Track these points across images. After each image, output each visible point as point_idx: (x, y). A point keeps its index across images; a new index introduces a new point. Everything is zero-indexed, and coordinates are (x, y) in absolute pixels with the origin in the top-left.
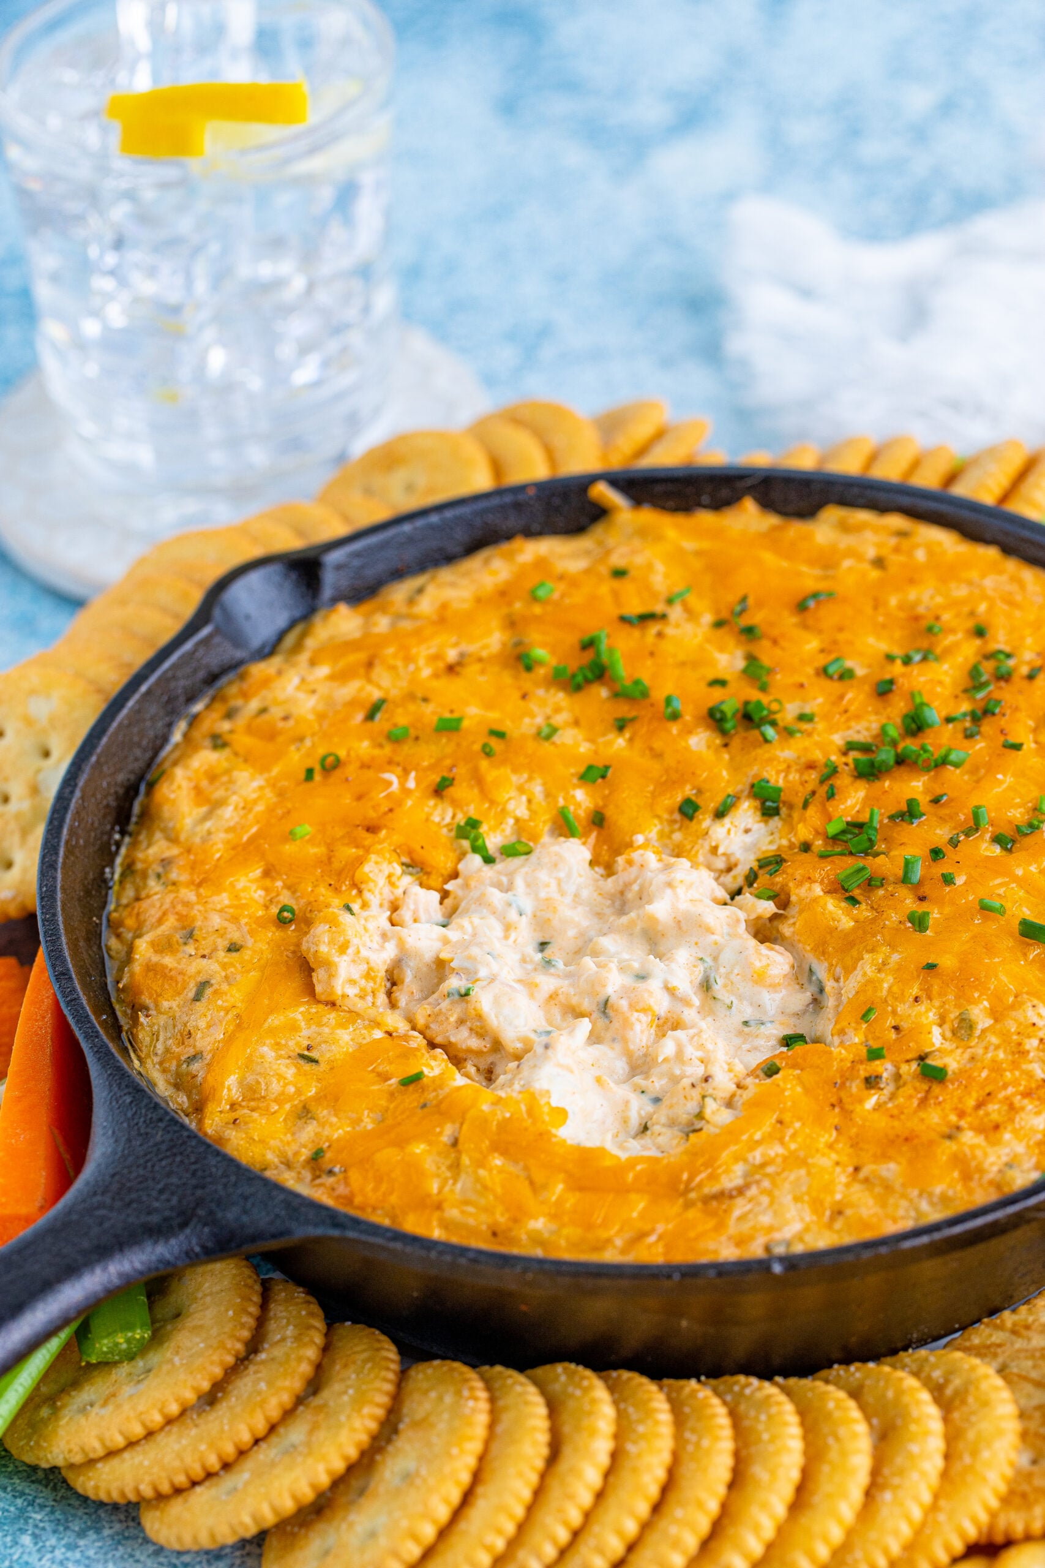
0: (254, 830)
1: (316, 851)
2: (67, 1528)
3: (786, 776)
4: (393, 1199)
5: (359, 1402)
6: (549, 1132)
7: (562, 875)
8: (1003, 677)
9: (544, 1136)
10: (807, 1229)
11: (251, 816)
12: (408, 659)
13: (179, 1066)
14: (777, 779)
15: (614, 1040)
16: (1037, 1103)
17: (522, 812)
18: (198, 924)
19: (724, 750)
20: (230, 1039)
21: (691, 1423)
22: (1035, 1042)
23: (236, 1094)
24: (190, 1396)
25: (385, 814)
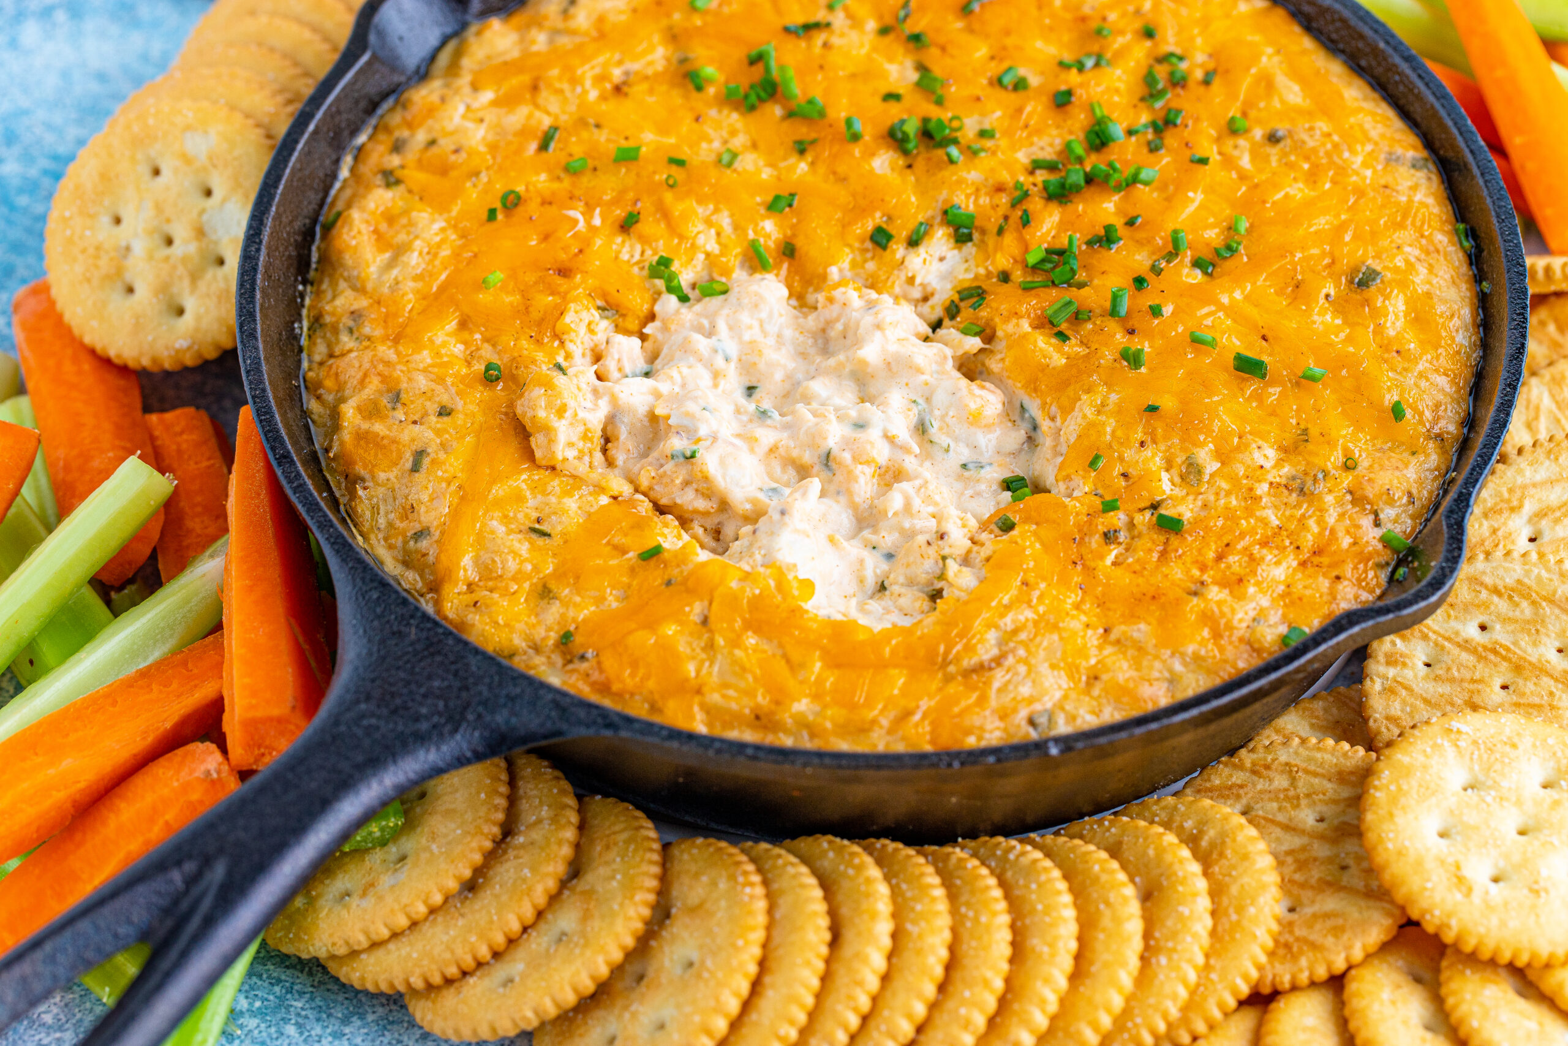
0: (443, 277)
1: (512, 299)
2: (329, 1015)
3: (976, 200)
4: (651, 684)
5: (630, 888)
6: (800, 608)
7: (763, 315)
8: (1178, 82)
9: (796, 612)
10: (1065, 697)
11: (437, 262)
12: (574, 81)
13: (405, 543)
14: (966, 203)
15: (838, 493)
16: (1276, 552)
17: (713, 246)
18: (404, 385)
19: (908, 171)
20: (456, 514)
21: (963, 899)
22: (1265, 487)
23: (473, 575)
24: (453, 885)
25: (576, 255)
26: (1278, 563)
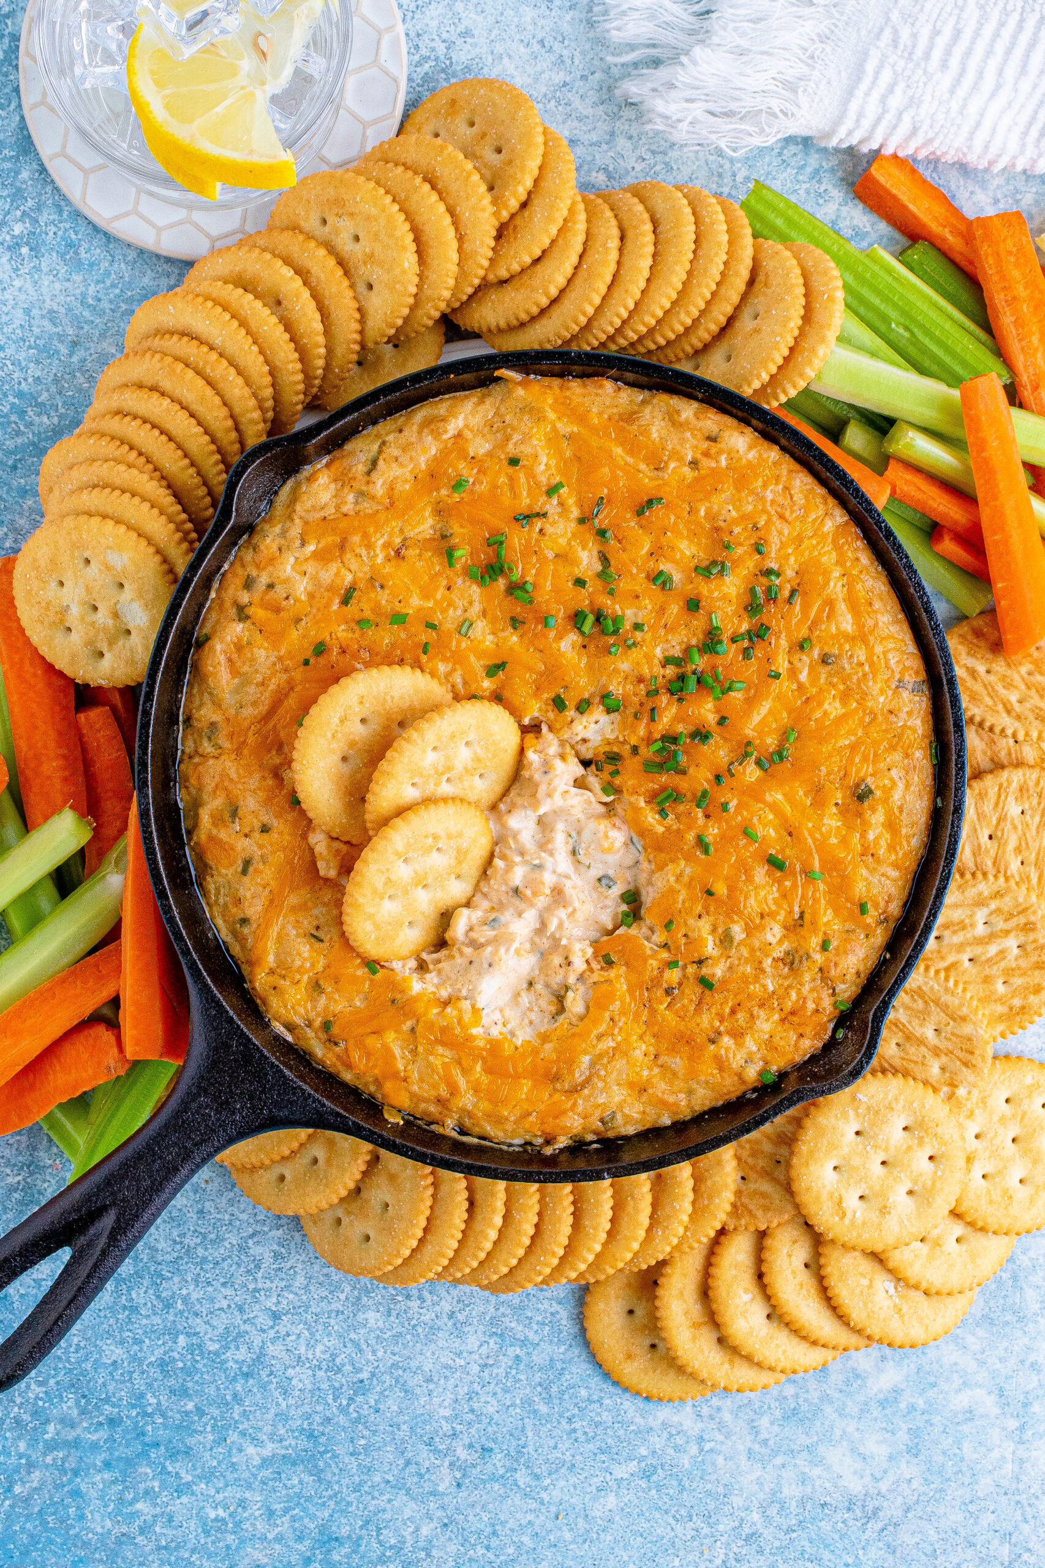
0: (267, 705)
3: (623, 687)
8: (771, 597)
10: (624, 1101)
11: (266, 692)
12: (369, 546)
13: (235, 923)
14: (616, 688)
16: (767, 1011)
18: (240, 802)
19: (583, 651)
20: (266, 913)
22: (769, 961)
23: (273, 964)
26: (767, 1020)
